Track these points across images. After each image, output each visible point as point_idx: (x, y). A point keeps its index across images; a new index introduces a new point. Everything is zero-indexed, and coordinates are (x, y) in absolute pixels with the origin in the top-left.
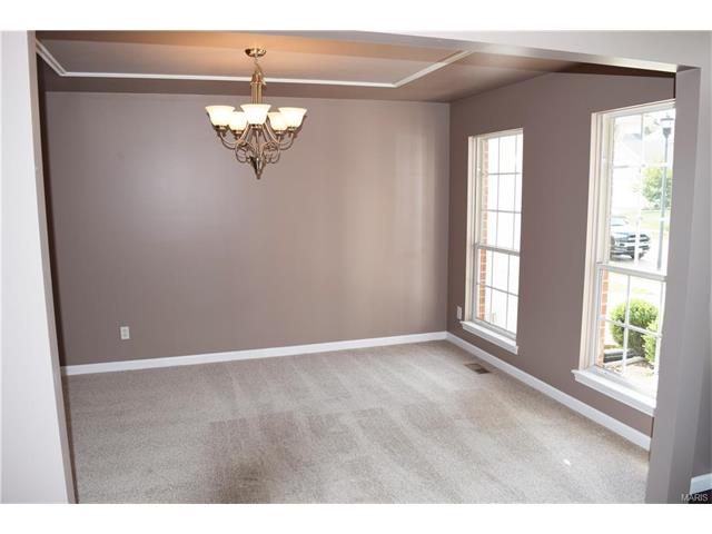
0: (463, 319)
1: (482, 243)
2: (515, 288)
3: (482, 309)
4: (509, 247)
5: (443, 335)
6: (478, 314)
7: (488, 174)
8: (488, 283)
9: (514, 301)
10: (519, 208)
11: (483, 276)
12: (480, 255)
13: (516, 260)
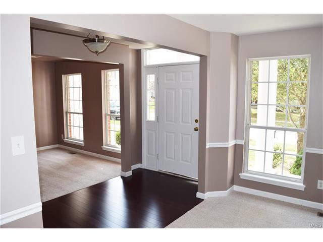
0: (64, 138)
1: (69, 111)
2: (82, 125)
3: (71, 134)
4: (79, 112)
5: (57, 146)
6: (69, 136)
7: (69, 88)
8: (72, 124)
9: (82, 130)
10: (81, 99)
11: (70, 123)
12: (68, 116)
13: (81, 116)
